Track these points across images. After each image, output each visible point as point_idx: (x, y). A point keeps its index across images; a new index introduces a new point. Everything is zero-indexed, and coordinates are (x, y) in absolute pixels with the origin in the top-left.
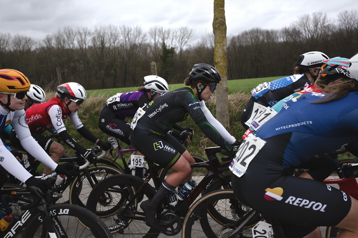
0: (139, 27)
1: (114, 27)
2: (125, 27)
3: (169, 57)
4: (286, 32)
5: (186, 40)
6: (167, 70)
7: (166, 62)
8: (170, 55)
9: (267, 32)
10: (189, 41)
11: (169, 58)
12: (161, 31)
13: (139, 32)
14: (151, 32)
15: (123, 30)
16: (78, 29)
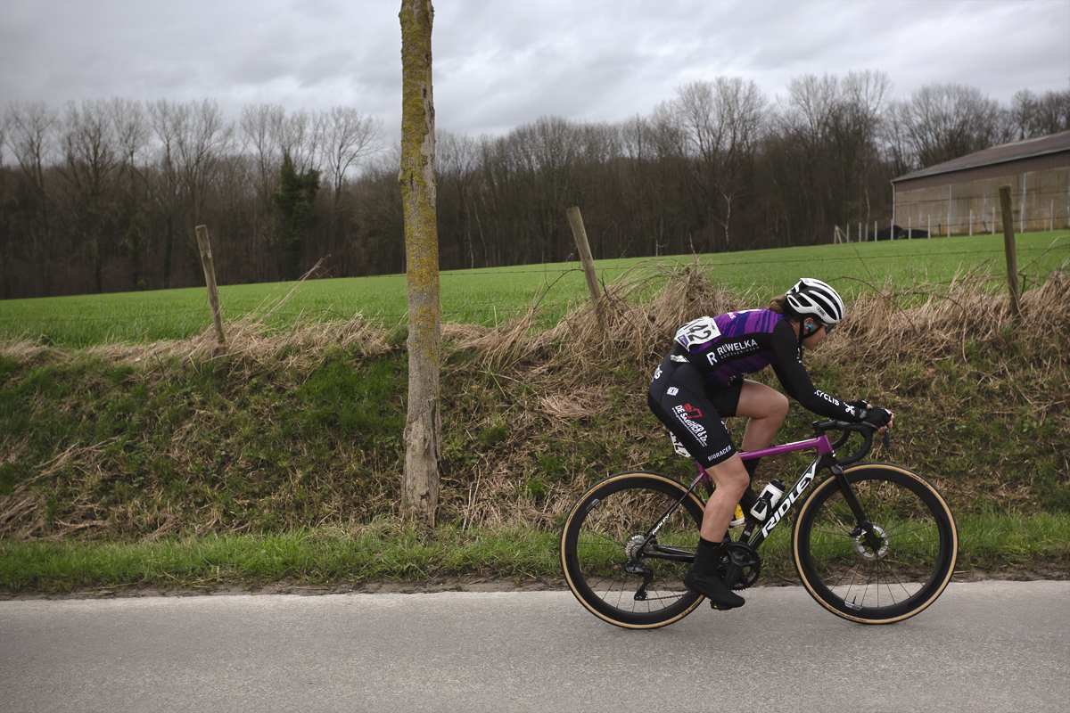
0: (212, 107)
1: (129, 105)
2: (165, 104)
3: (302, 199)
4: (640, 132)
5: (354, 148)
6: (296, 238)
7: (294, 215)
8: (304, 193)
9: (589, 131)
10: (364, 153)
11: (302, 203)
12: (277, 120)
13: (210, 123)
14: (247, 122)
15: (159, 113)
16: (12, 107)
